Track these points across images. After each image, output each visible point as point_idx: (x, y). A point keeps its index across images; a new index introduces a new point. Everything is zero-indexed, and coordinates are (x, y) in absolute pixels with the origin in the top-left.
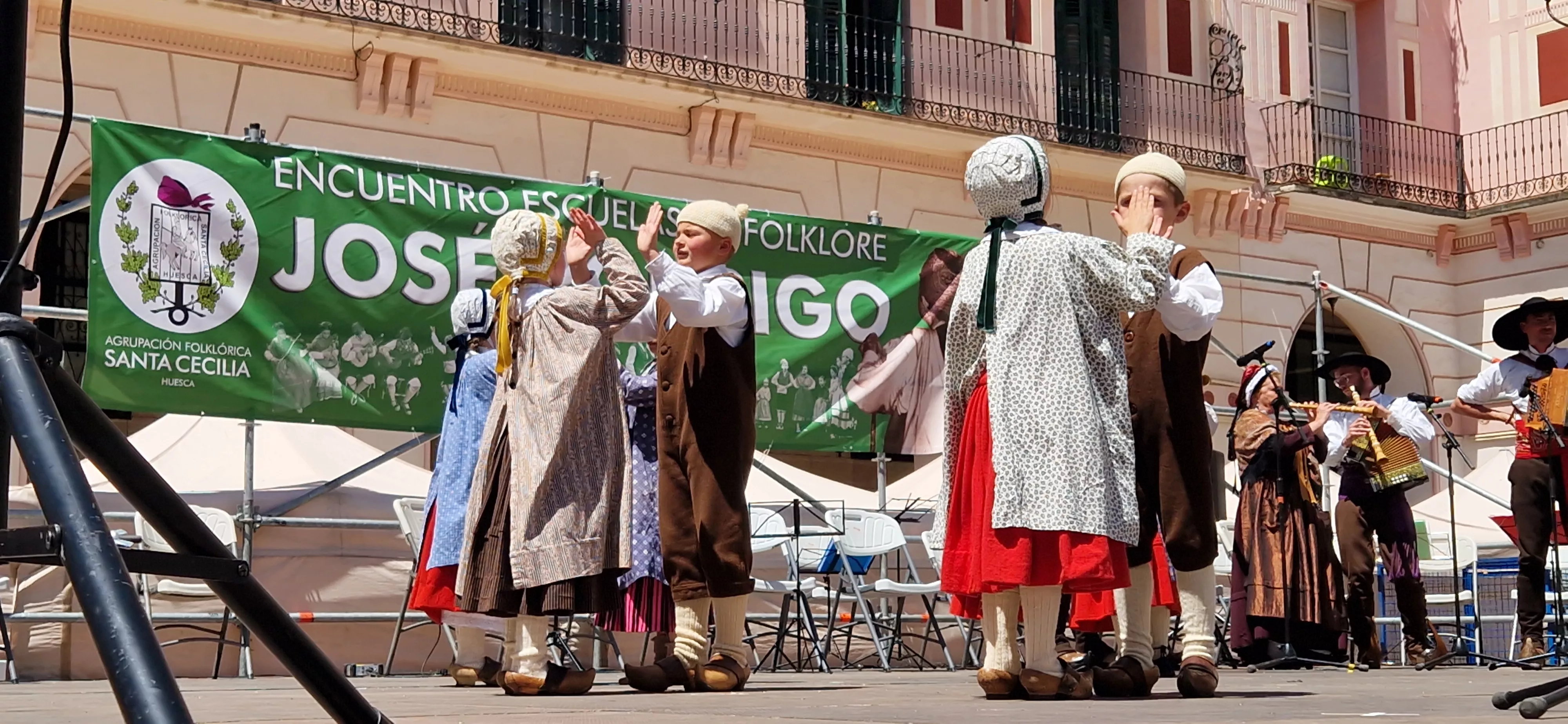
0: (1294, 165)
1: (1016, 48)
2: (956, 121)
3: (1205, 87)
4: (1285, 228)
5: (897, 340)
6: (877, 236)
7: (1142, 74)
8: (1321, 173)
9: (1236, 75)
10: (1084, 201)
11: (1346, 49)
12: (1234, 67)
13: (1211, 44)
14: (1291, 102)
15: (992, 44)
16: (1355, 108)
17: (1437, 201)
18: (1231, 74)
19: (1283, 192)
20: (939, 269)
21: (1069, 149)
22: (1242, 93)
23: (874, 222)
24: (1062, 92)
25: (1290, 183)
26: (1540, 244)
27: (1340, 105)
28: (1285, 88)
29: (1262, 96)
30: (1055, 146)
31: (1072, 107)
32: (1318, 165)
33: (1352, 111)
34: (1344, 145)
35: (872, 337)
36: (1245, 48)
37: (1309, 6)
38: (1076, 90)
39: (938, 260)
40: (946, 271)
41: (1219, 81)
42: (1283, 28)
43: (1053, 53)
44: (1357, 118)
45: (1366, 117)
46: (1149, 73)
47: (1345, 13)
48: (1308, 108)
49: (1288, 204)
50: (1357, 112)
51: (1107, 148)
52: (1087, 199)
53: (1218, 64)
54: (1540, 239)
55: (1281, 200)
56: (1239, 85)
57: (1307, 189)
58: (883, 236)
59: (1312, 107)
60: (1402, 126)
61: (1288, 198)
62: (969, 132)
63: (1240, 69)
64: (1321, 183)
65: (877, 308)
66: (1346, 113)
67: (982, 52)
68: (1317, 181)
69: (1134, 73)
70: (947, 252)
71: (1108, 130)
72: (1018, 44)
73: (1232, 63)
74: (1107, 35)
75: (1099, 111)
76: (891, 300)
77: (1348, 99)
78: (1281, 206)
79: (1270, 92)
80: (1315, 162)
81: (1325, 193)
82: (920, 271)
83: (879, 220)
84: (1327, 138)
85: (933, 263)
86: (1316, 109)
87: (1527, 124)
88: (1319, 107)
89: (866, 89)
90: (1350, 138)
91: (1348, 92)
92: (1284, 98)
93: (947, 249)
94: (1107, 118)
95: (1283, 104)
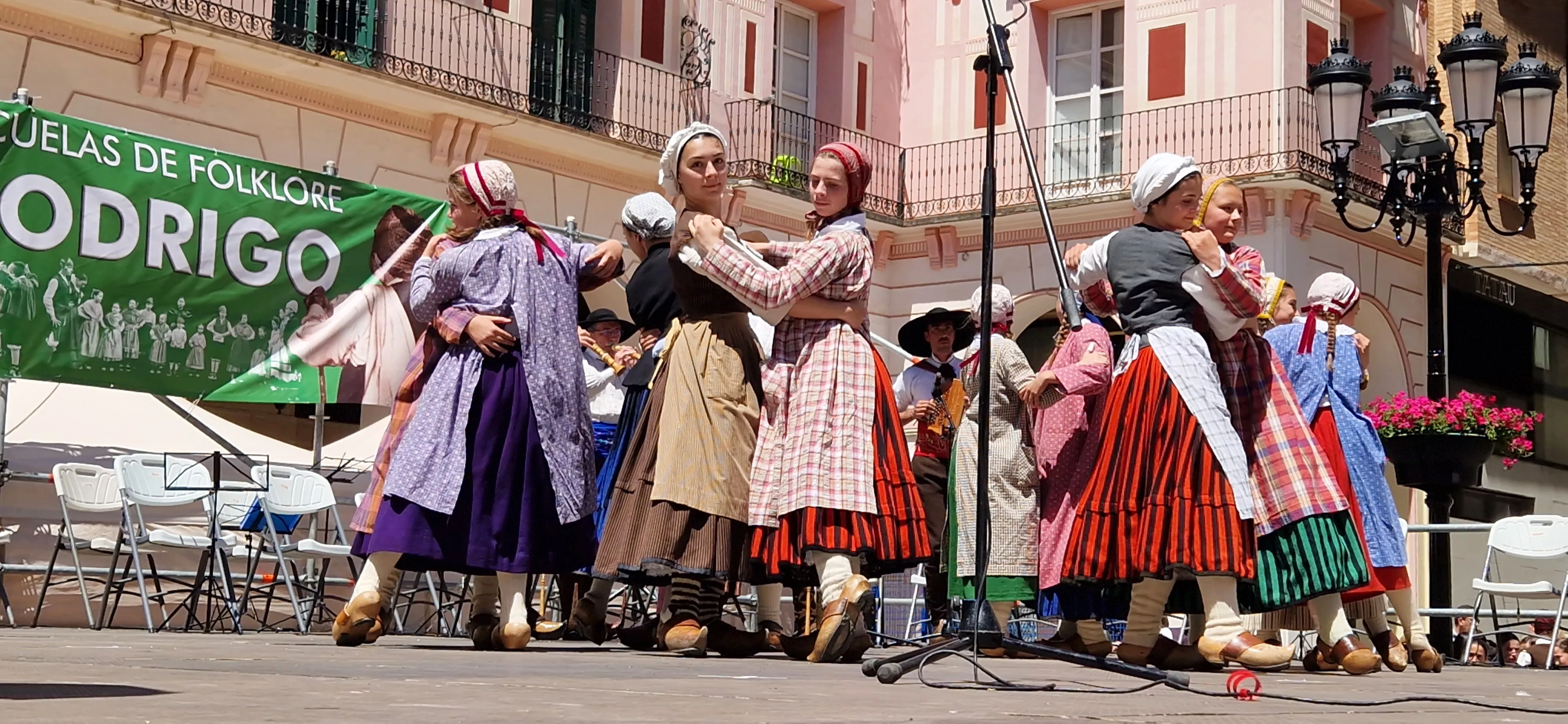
0: (752, 160)
1: (492, 15)
2: (427, 81)
3: (674, 75)
4: (741, 220)
5: (345, 295)
6: (332, 187)
7: (615, 57)
8: (777, 171)
9: (705, 67)
10: (551, 175)
11: (808, 55)
12: (703, 60)
13: (683, 35)
14: (754, 100)
15: (469, 8)
16: (812, 113)
17: (879, 208)
18: (700, 65)
19: (741, 186)
20: (395, 226)
21: (539, 122)
22: (709, 85)
23: (330, 172)
24: (535, 64)
25: (747, 177)
26: (965, 257)
27: (800, 109)
28: (749, 86)
29: (728, 90)
30: (525, 118)
31: (545, 81)
32: (775, 164)
33: (809, 115)
34: (799, 146)
35: (319, 290)
36: (714, 43)
37: (776, 10)
38: (549, 64)
39: (395, 218)
40: (401, 230)
41: (687, 72)
42: (751, 28)
43: (530, 25)
44: (812, 121)
45: (821, 122)
46: (622, 56)
47: (808, 21)
48: (769, 107)
49: (744, 197)
50: (814, 117)
51: (576, 125)
52: (554, 174)
53: (688, 55)
54: (966, 252)
55: (739, 193)
56: (706, 78)
57: (762, 186)
58: (339, 188)
59: (773, 107)
60: (853, 134)
61: (745, 192)
62: (439, 94)
63: (708, 62)
64: (777, 181)
65: (327, 261)
66: (803, 116)
67: (458, 15)
68: (772, 178)
69: (607, 54)
70: (405, 211)
71: (579, 107)
72: (495, 12)
73: (701, 55)
74: (584, 13)
75: (571, 88)
76: (342, 254)
77: (807, 103)
78: (738, 199)
79: (735, 88)
80: (772, 160)
81: (779, 190)
82: (375, 227)
83: (335, 171)
84: (784, 138)
85: (390, 220)
86: (776, 109)
87: (962, 143)
88: (779, 108)
89: (336, 38)
90: (805, 141)
91: (807, 97)
92: (747, 96)
93: (405, 207)
94: (579, 95)
95: (746, 101)
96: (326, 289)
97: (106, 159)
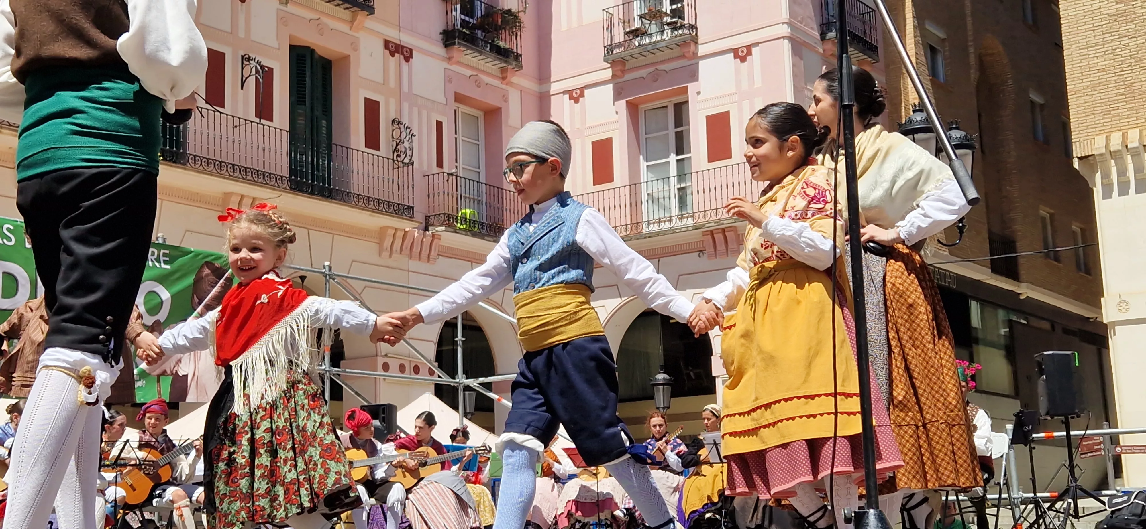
0: (444, 214)
1: (262, 124)
2: (219, 170)
3: (388, 159)
4: (438, 255)
6: (162, 251)
7: (347, 148)
8: (461, 221)
9: (409, 153)
10: (306, 230)
11: (478, 141)
12: (407, 147)
13: (393, 131)
14: (443, 173)
15: (246, 120)
16: (483, 180)
18: (405, 152)
19: (437, 231)
20: (207, 275)
21: (297, 195)
22: (412, 164)
23: (160, 241)
24: (293, 156)
25: (442, 225)
27: (474, 177)
28: (440, 164)
29: (425, 168)
30: (287, 192)
31: (300, 166)
32: (460, 215)
33: (481, 181)
34: (476, 202)
35: (157, 322)
36: (415, 136)
37: (455, 111)
38: (302, 155)
39: (208, 270)
40: (212, 278)
41: (397, 156)
42: (439, 124)
43: (288, 130)
44: (484, 185)
45: (490, 186)
46: (352, 147)
47: (478, 117)
48: (454, 177)
49: (440, 239)
50: (484, 182)
51: (323, 196)
52: (308, 229)
53: (397, 145)
55: (436, 236)
56: (410, 160)
57: (452, 230)
58: (167, 252)
59: (457, 176)
61: (440, 235)
62: (228, 179)
63: (411, 149)
64: (462, 227)
65: (162, 302)
66: (478, 182)
67: (238, 124)
68: (459, 225)
69: (342, 147)
70: (214, 265)
71: (324, 184)
72: (263, 121)
73: (406, 144)
74: (324, 120)
75: (318, 170)
76: (172, 297)
77: (479, 173)
78: (436, 241)
79: (429, 166)
80: (457, 213)
81: (464, 233)
82: (194, 277)
83: (164, 240)
84: (465, 197)
85: (203, 272)
86: (459, 178)
87: (585, 196)
88: (461, 177)
90: (480, 198)
91: (479, 168)
92: (439, 170)
93: (213, 262)
94: (324, 175)
95: (439, 174)
96: (162, 321)
97: (5, 241)
